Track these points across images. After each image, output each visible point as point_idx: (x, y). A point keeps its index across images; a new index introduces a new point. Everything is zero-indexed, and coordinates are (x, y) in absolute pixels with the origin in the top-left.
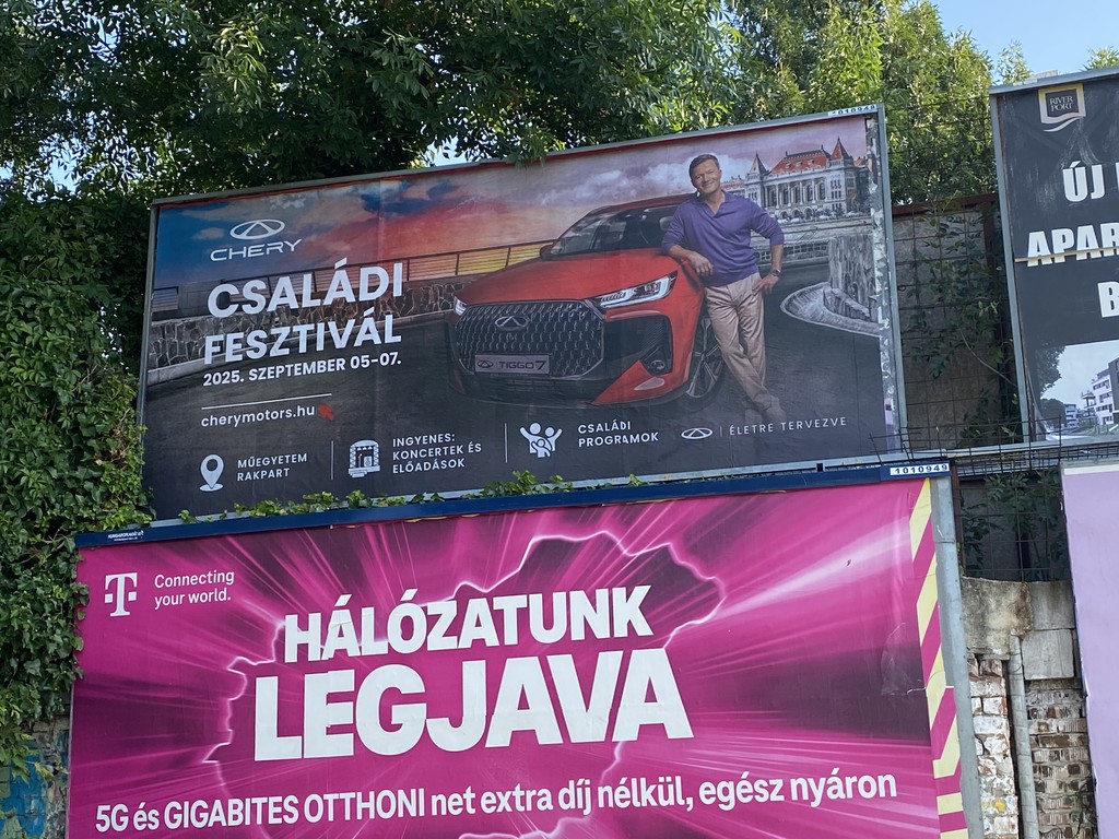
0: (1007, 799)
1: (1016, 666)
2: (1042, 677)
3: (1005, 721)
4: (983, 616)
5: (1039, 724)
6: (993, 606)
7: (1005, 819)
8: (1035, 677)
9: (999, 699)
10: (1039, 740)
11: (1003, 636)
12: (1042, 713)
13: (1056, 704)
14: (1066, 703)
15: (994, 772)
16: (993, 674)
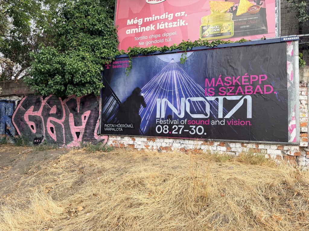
0: (306, 114)
3: (307, 97)
4: (302, 73)
6: (305, 71)
7: (305, 118)
9: (306, 92)
11: (307, 78)
15: (303, 108)
16: (304, 86)
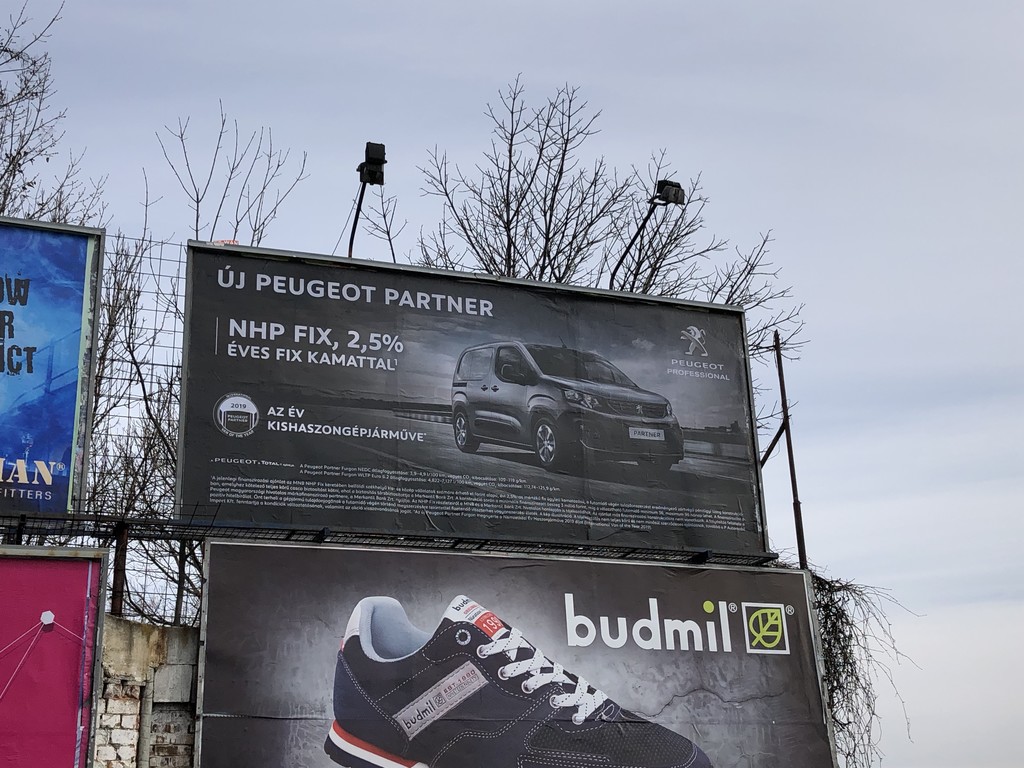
1: (149, 692)
2: (167, 701)
3: (136, 734)
5: (158, 737)
8: (161, 701)
9: (135, 717)
10: (156, 749)
11: (142, 667)
12: (161, 729)
13: (172, 722)
14: (180, 721)
16: (132, 697)
